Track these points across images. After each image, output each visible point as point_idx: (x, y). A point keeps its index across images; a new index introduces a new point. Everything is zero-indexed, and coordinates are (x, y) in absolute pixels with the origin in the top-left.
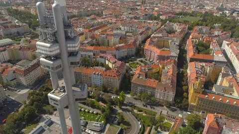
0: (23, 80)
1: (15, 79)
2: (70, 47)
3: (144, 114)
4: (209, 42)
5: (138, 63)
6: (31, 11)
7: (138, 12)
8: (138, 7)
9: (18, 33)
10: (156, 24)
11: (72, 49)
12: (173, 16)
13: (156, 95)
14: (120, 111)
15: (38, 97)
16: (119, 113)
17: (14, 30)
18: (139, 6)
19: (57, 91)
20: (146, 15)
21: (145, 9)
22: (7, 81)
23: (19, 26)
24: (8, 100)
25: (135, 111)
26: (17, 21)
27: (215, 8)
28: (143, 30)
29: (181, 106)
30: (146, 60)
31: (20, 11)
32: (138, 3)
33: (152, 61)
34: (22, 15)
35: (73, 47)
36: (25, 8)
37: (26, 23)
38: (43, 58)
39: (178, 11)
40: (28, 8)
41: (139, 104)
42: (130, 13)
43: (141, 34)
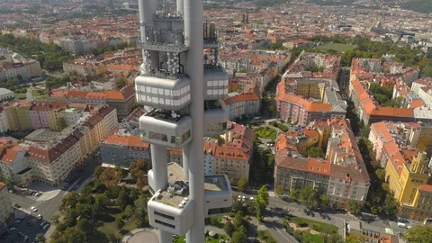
0: (47, 171)
1: (29, 169)
2: (212, 88)
3: (313, 232)
4: (391, 85)
5: (268, 129)
6: (41, 36)
7: (241, 36)
8: (237, 29)
9: (19, 77)
10: (283, 57)
11: (215, 92)
12: (305, 42)
13: (329, 190)
14: (262, 228)
15: (86, 206)
16: (263, 232)
17: (11, 73)
18: (239, 26)
19: (167, 194)
20: (258, 41)
21: (252, 32)
22: (13, 175)
23: (21, 65)
24: (17, 217)
25: (293, 225)
26: (15, 54)
27: (369, 30)
28: (265, 66)
29: (383, 211)
30: (283, 122)
31: (19, 39)
32: (237, 23)
33: (296, 124)
34: (24, 46)
35: (218, 88)
36: (27, 31)
37: (34, 58)
38: (148, 115)
39: (310, 34)
40: (34, 32)
41: (297, 211)
42: (228, 39)
43: (263, 73)
